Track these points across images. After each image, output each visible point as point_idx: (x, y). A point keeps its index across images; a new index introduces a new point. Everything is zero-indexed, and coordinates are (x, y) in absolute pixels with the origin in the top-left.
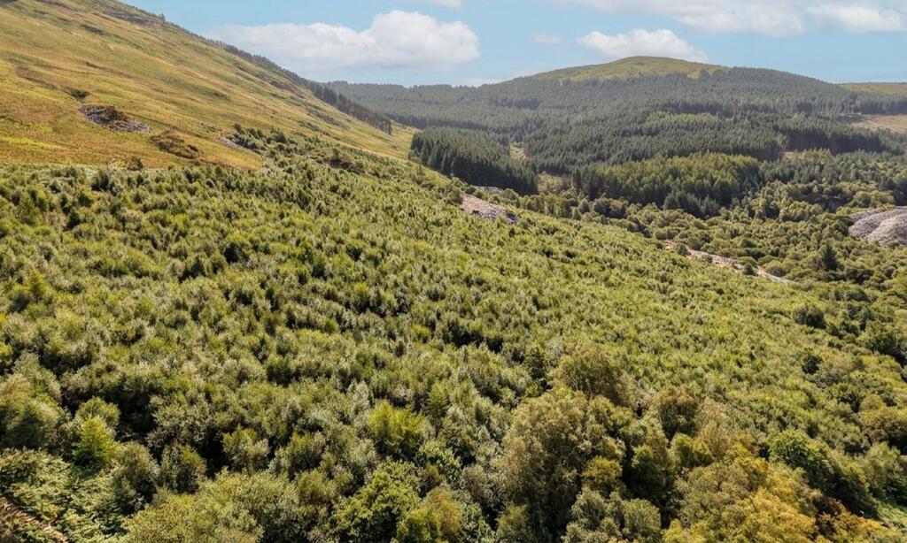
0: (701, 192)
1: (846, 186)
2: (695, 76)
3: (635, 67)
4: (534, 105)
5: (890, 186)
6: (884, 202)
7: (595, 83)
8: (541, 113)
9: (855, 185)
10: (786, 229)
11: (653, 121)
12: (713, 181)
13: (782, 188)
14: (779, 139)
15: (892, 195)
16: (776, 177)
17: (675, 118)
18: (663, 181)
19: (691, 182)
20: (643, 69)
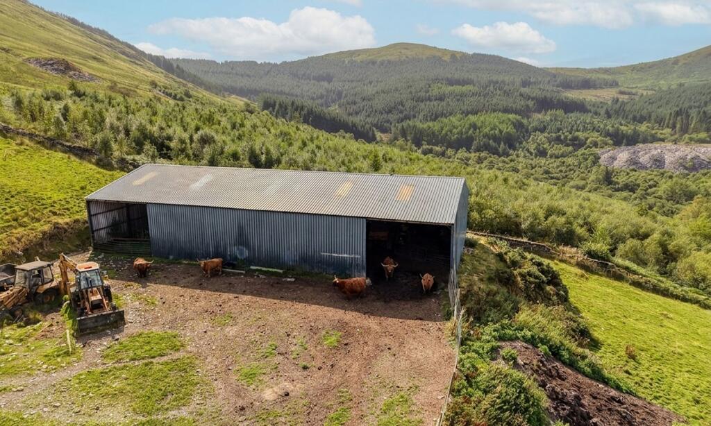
0: (496, 139)
1: (581, 135)
2: (447, 58)
3: (403, 51)
4: (329, 79)
5: (608, 134)
6: (606, 144)
7: (374, 63)
8: (336, 85)
9: (586, 135)
10: (564, 163)
11: (435, 90)
12: (501, 132)
13: (541, 137)
14: (531, 103)
15: (611, 139)
16: (536, 129)
17: (451, 88)
18: (467, 132)
19: (486, 133)
20: (409, 53)
